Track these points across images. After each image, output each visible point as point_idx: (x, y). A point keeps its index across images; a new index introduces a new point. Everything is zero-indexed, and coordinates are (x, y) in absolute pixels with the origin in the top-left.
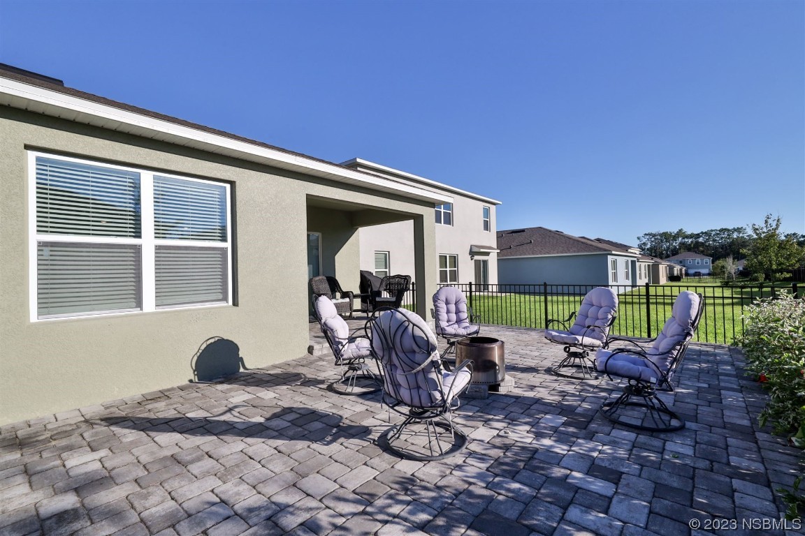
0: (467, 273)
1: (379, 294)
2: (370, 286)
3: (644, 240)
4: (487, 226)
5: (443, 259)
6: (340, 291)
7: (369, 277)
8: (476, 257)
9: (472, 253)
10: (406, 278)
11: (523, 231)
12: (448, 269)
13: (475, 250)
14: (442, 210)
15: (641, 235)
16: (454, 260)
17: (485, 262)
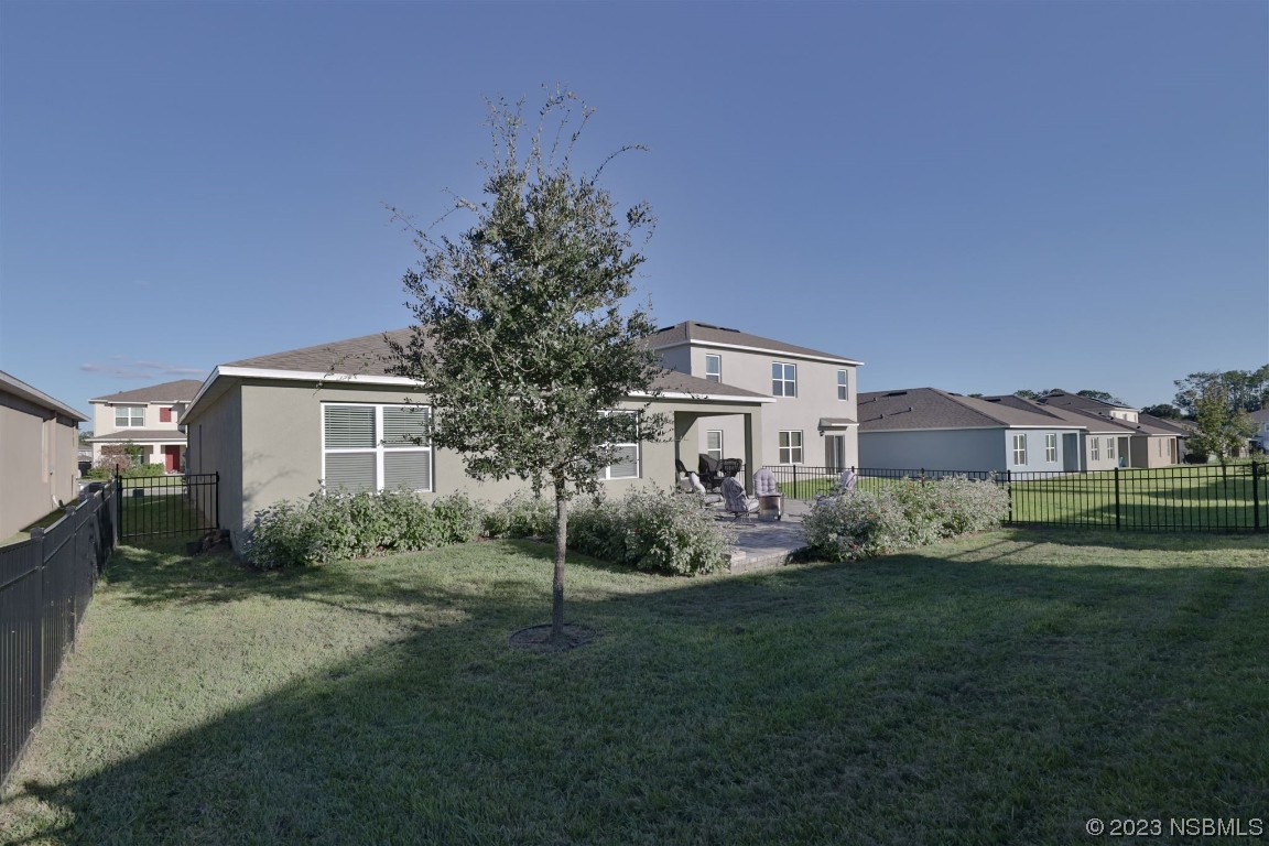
0: (815, 454)
1: (716, 473)
2: (708, 466)
3: (1189, 387)
4: (843, 393)
5: (784, 438)
6: (685, 471)
7: (706, 459)
8: (827, 433)
9: (822, 428)
10: (738, 461)
11: (903, 393)
12: (790, 448)
13: (825, 424)
14: (783, 380)
15: (1182, 377)
16: (798, 437)
17: (840, 439)
